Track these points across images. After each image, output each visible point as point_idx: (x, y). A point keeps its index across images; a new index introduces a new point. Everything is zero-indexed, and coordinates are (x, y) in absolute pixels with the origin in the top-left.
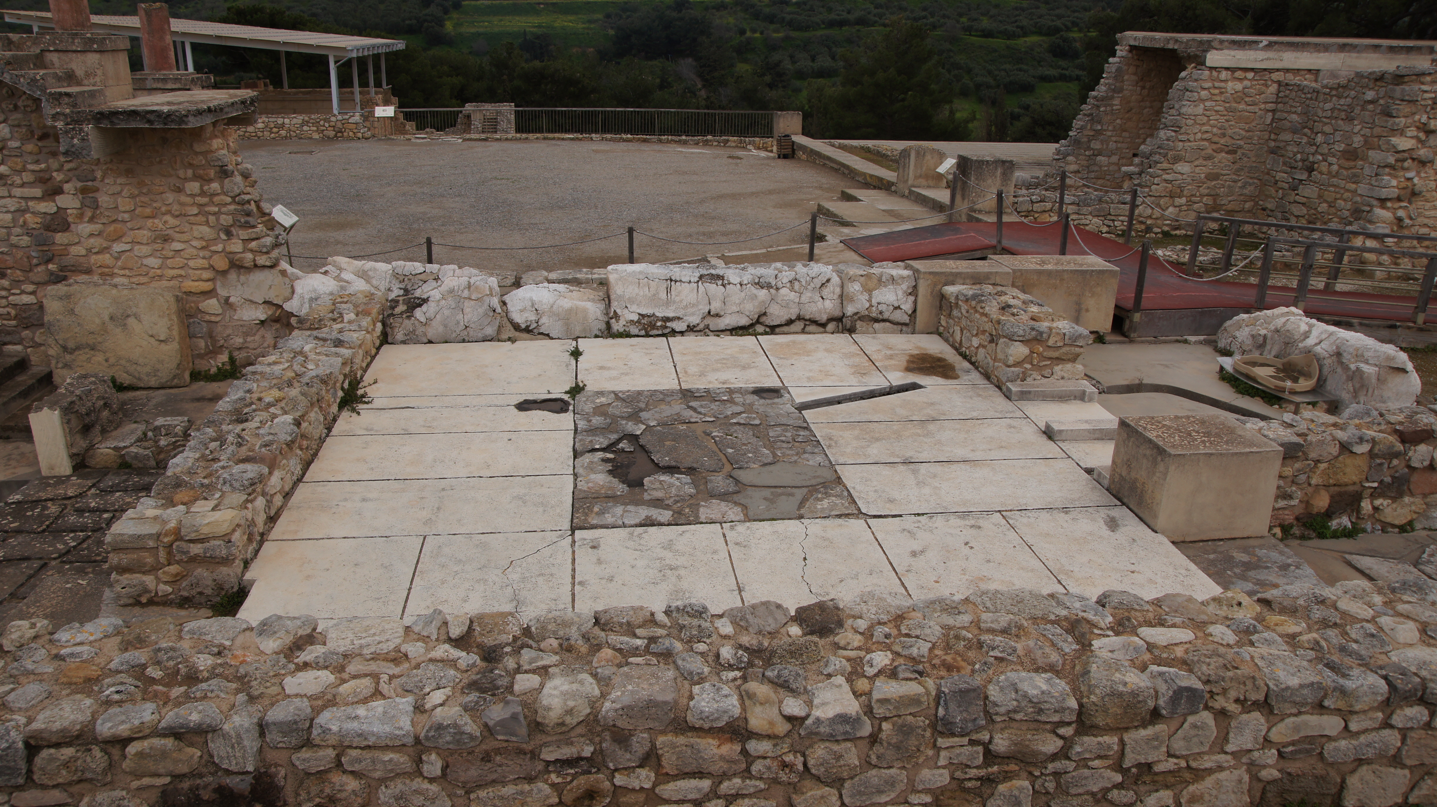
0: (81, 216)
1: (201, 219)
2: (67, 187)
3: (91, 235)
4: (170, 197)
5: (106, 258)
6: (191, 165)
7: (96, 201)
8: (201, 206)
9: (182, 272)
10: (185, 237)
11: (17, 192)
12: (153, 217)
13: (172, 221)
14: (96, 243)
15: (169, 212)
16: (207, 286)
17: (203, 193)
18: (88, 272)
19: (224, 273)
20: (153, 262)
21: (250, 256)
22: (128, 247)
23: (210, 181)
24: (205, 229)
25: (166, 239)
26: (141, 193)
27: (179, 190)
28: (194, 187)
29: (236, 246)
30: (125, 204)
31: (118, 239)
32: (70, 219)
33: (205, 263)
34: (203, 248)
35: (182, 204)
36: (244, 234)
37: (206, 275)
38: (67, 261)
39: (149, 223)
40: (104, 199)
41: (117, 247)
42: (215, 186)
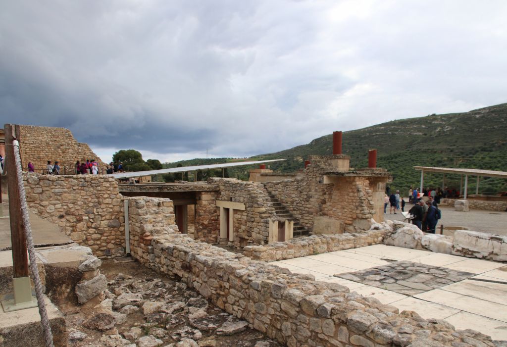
0: (328, 200)
1: (352, 203)
2: (327, 193)
3: (329, 206)
4: (346, 197)
5: (331, 212)
6: (351, 188)
7: (331, 196)
8: (352, 200)
9: (346, 218)
10: (347, 208)
11: (318, 194)
12: (341, 202)
13: (345, 203)
14: (330, 208)
15: (345, 201)
16: (350, 222)
17: (353, 196)
18: (327, 215)
19: (355, 219)
20: (340, 214)
21: (361, 215)
22: (335, 209)
23: (355, 193)
24: (352, 206)
25: (344, 208)
26: (341, 195)
27: (348, 195)
28: (351, 194)
29: (358, 212)
30: (337, 198)
31: (333, 207)
32: (326, 201)
33: (350, 216)
34: (351, 212)
35: (348, 199)
36: (360, 208)
37: (350, 219)
38: (324, 212)
39: (341, 203)
40: (333, 197)
41: (334, 209)
42: (356, 194)
